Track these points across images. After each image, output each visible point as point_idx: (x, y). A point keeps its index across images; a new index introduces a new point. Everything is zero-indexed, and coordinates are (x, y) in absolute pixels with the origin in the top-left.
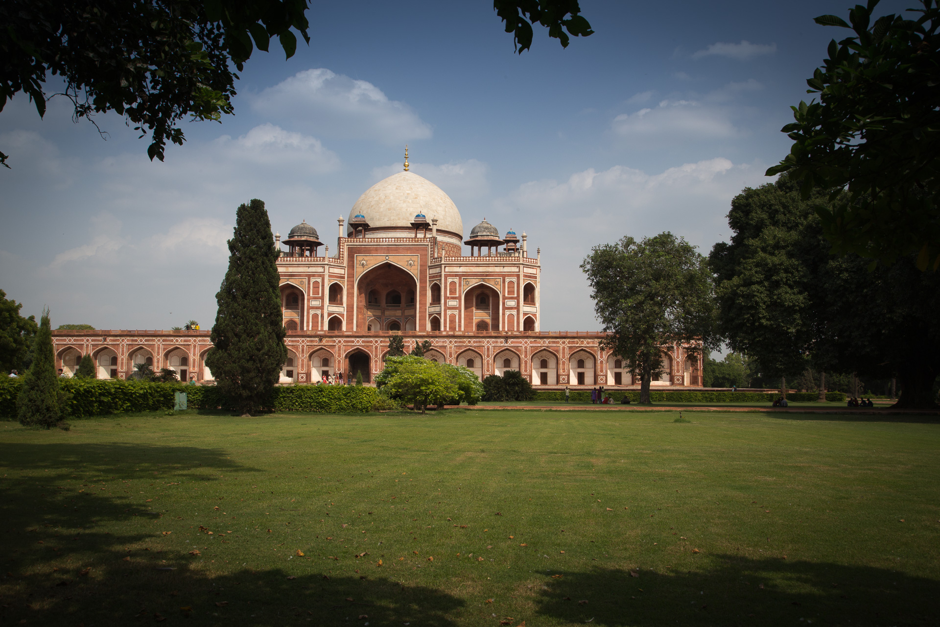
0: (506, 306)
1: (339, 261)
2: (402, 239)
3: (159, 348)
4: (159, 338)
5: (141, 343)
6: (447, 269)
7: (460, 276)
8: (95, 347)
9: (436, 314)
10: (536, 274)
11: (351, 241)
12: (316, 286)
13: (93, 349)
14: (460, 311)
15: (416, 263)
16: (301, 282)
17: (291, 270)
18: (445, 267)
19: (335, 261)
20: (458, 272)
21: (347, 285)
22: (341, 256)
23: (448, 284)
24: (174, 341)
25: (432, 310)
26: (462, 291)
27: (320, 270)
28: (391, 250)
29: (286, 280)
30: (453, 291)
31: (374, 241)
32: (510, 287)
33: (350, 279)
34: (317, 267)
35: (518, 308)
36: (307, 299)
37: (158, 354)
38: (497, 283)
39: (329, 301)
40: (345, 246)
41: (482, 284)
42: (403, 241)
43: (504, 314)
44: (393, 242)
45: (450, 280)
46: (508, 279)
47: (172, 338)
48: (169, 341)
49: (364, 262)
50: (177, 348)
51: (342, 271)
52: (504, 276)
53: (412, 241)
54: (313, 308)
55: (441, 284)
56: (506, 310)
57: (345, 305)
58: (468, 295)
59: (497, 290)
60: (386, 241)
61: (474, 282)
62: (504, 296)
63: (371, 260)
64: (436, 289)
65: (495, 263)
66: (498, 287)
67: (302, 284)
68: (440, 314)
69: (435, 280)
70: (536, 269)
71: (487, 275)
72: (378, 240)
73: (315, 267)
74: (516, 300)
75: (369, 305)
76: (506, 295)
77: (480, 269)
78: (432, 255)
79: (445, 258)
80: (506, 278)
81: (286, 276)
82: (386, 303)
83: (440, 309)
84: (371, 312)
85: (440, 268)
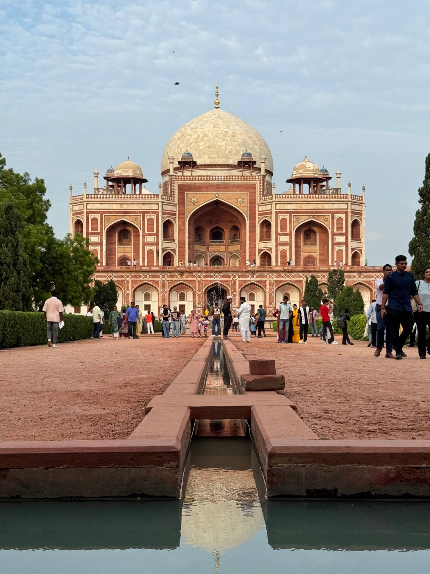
0: (335, 242)
1: (171, 198)
2: (231, 177)
6: (278, 206)
7: (290, 213)
9: (267, 249)
10: (362, 211)
11: (181, 179)
12: (150, 223)
14: (291, 247)
15: (245, 201)
16: (135, 219)
17: (125, 207)
18: (276, 204)
19: (167, 199)
20: (289, 209)
21: (179, 222)
22: (173, 193)
23: (279, 220)
25: (262, 245)
26: (293, 227)
27: (155, 207)
28: (221, 188)
29: (121, 217)
30: (284, 228)
31: (204, 179)
32: (340, 224)
33: (181, 216)
35: (346, 244)
36: (143, 235)
38: (326, 220)
39: (163, 237)
40: (176, 184)
41: (311, 220)
42: (233, 179)
43: (333, 250)
44: (223, 180)
45: (280, 217)
46: (337, 216)
49: (195, 199)
51: (174, 209)
52: (333, 213)
53: (241, 179)
54: (148, 244)
55: (271, 221)
56: (335, 246)
57: (177, 241)
58: (298, 231)
59: (326, 227)
60: (215, 179)
61: (304, 219)
62: (333, 232)
63: (202, 197)
64: (266, 224)
65: (324, 200)
66: (327, 223)
67: (137, 221)
68: (271, 250)
69: (265, 217)
70: (362, 206)
72: (208, 177)
73: (149, 204)
74: (345, 236)
75: (196, 241)
76: (335, 231)
77: (310, 207)
78: (261, 193)
79: (276, 196)
80: (335, 214)
81: (120, 212)
82: (210, 240)
83: (271, 244)
84: (197, 248)
85: (271, 205)
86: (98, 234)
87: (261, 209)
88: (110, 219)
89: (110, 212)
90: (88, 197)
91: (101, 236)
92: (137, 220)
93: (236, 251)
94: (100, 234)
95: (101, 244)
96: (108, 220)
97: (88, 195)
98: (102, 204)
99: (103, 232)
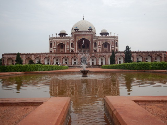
4: (33, 55)
5: (29, 56)
7: (101, 40)
9: (95, 49)
10: (118, 40)
12: (68, 43)
14: (101, 49)
15: (90, 38)
16: (64, 42)
21: (75, 43)
24: (37, 55)
29: (61, 42)
31: (80, 33)
34: (68, 39)
36: (66, 46)
39: (71, 47)
41: (106, 42)
46: (112, 41)
53: (89, 33)
56: (112, 48)
57: (74, 48)
58: (103, 45)
59: (110, 43)
63: (80, 37)
69: (95, 42)
74: (114, 46)
77: (106, 39)
78: (94, 36)
79: (98, 36)
85: (96, 39)
88: (58, 42)
91: (56, 47)
97: (53, 37)
98: (56, 39)
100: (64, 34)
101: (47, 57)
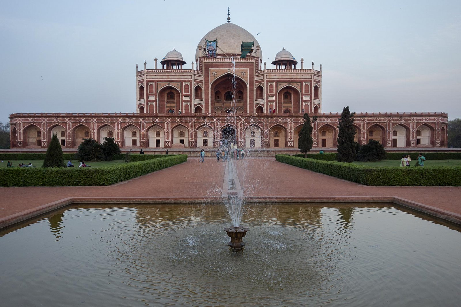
0: (304, 99)
1: (200, 72)
3: (94, 125)
4: (93, 118)
5: (81, 122)
6: (268, 77)
7: (276, 81)
8: (49, 125)
9: (260, 104)
10: (320, 80)
11: (206, 60)
12: (186, 87)
13: (48, 126)
14: (276, 103)
15: (247, 74)
17: (171, 77)
19: (197, 72)
20: (275, 79)
21: (205, 87)
22: (201, 69)
23: (269, 86)
24: (104, 120)
25: (257, 102)
26: (277, 90)
27: (189, 77)
28: (231, 66)
29: (168, 84)
30: (271, 91)
31: (221, 60)
32: (306, 88)
33: (206, 84)
34: (187, 75)
35: (311, 100)
36: (182, 96)
37: (94, 130)
38: (298, 85)
39: (195, 97)
40: (203, 63)
41: (289, 86)
42: (239, 60)
43: (302, 104)
45: (269, 84)
47: (103, 118)
48: (101, 120)
49: (215, 73)
50: (106, 125)
51: (202, 79)
52: (302, 81)
53: (244, 60)
54: (185, 101)
55: (263, 86)
56: (304, 102)
57: (204, 100)
58: (280, 92)
59: (298, 90)
60: (228, 60)
61: (284, 85)
62: (302, 93)
63: (219, 72)
64: (260, 89)
66: (299, 88)
68: (263, 105)
69: (259, 84)
70: (320, 77)
71: (292, 81)
72: (223, 59)
73: (186, 75)
74: (310, 96)
75: (216, 100)
76: (304, 93)
77: (288, 77)
78: (257, 69)
79: (267, 70)
80: (304, 82)
81: (167, 81)
82: (225, 99)
83: (263, 101)
84: (217, 104)
85: (263, 76)
86: (153, 95)
87: (256, 79)
88: (161, 85)
89: (161, 81)
90: (147, 71)
91: (156, 96)
92: (178, 85)
93: (241, 106)
94: (155, 95)
95: (155, 101)
96: (160, 86)
97: (147, 70)
98: (155, 75)
99: (156, 94)
100: (177, 61)
101: (131, 125)
